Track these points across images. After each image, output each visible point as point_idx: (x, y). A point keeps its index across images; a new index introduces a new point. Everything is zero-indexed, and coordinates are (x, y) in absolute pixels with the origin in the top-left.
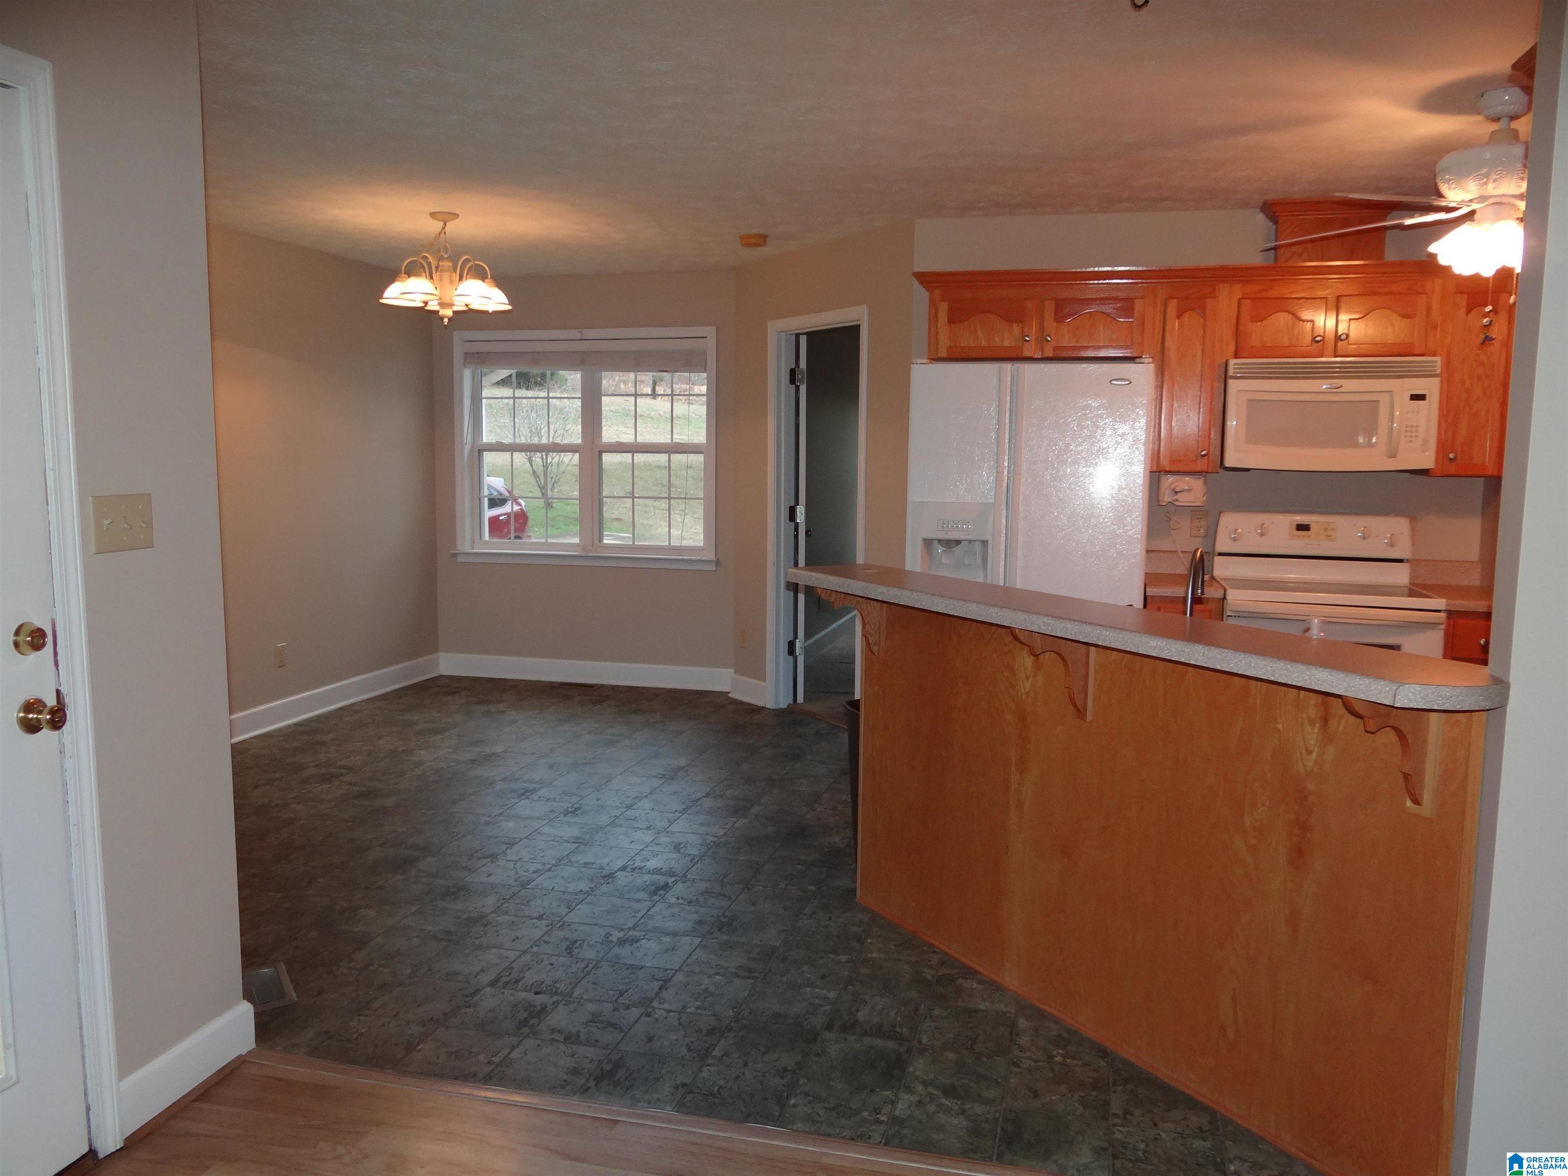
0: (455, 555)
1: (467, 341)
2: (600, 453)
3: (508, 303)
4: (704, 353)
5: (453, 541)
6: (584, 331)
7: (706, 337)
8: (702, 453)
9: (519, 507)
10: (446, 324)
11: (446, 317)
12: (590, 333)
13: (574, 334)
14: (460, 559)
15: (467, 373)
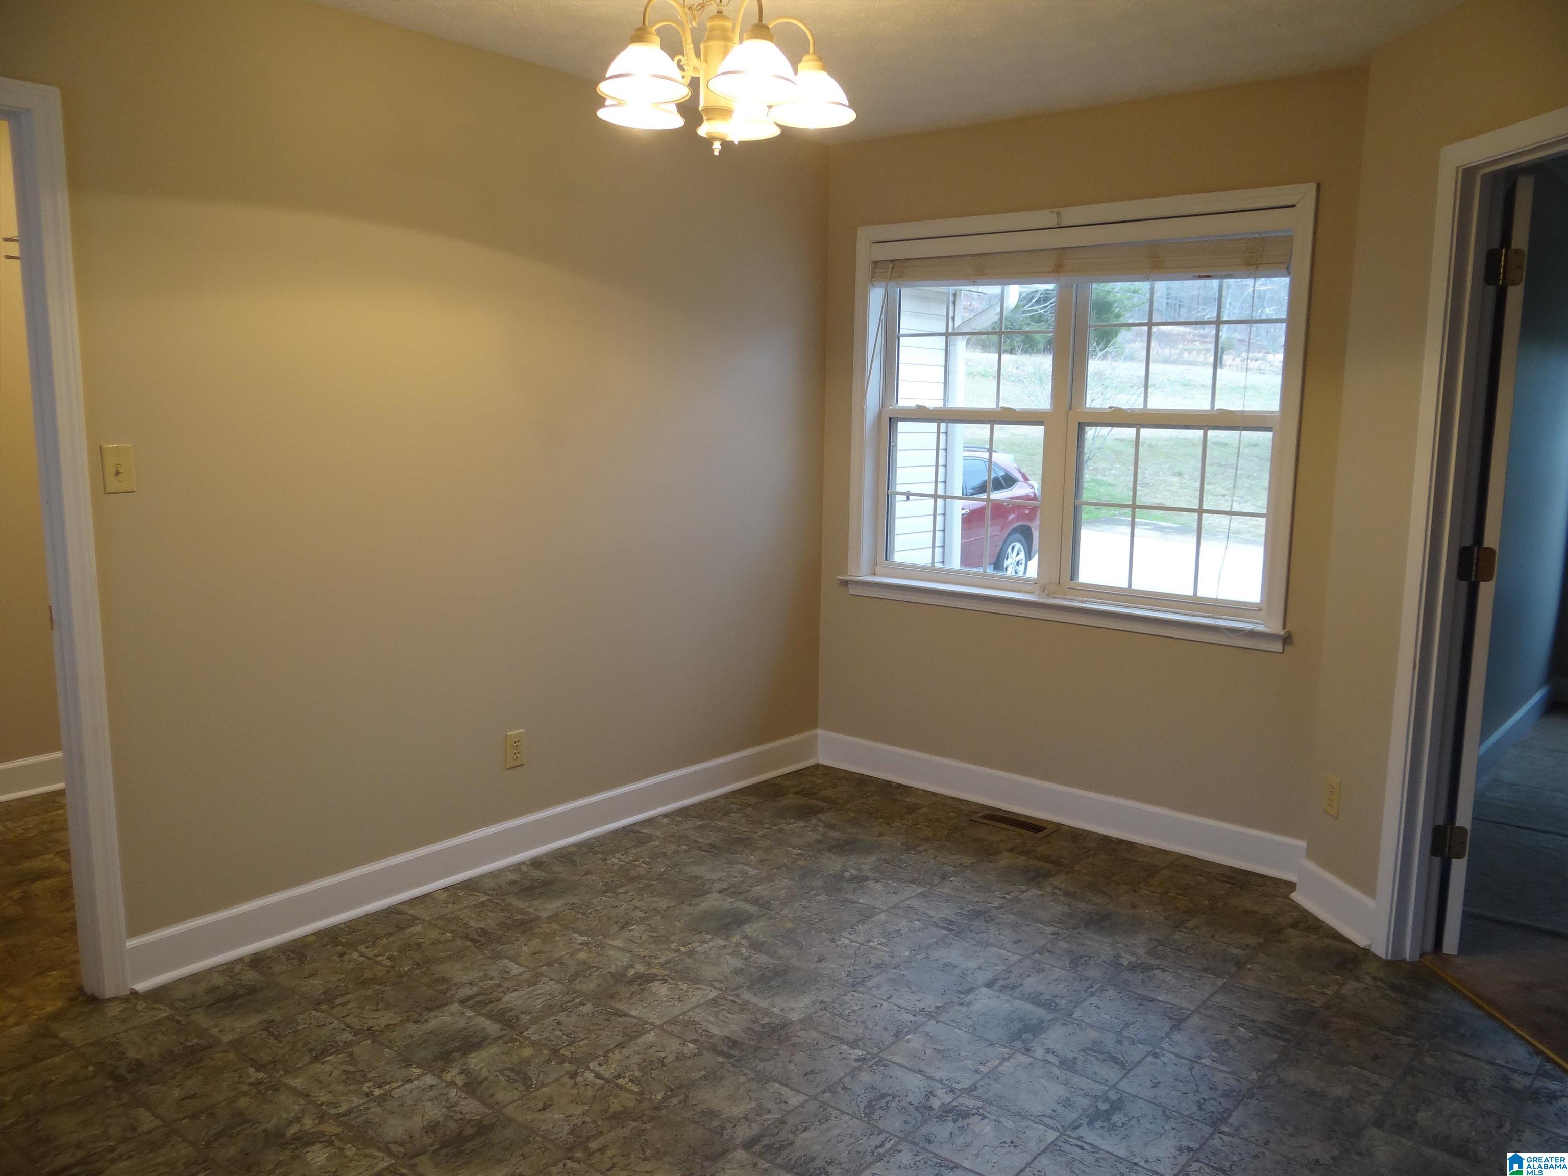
0: (845, 583)
1: (875, 243)
2: (1081, 427)
3: (847, 104)
4: (1288, 241)
5: (843, 562)
6: (1064, 211)
7: (1294, 206)
8: (1269, 429)
9: (1032, 490)
10: (716, 153)
11: (715, 139)
12: (1072, 215)
13: (1046, 217)
14: (852, 590)
15: (876, 296)
